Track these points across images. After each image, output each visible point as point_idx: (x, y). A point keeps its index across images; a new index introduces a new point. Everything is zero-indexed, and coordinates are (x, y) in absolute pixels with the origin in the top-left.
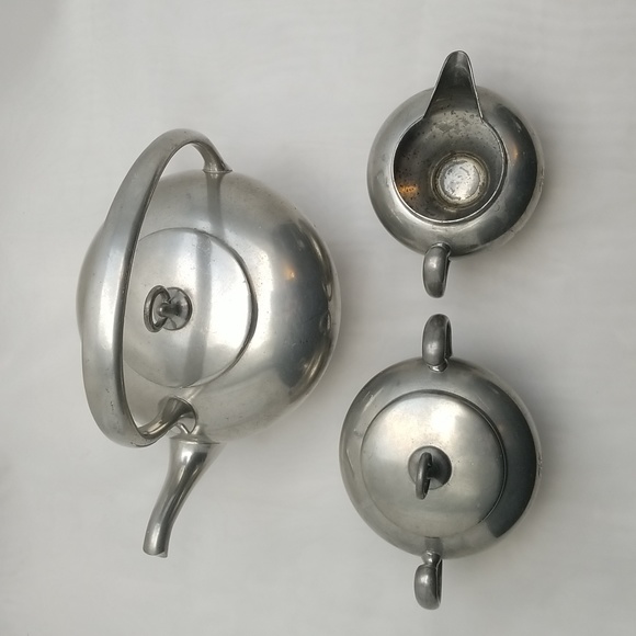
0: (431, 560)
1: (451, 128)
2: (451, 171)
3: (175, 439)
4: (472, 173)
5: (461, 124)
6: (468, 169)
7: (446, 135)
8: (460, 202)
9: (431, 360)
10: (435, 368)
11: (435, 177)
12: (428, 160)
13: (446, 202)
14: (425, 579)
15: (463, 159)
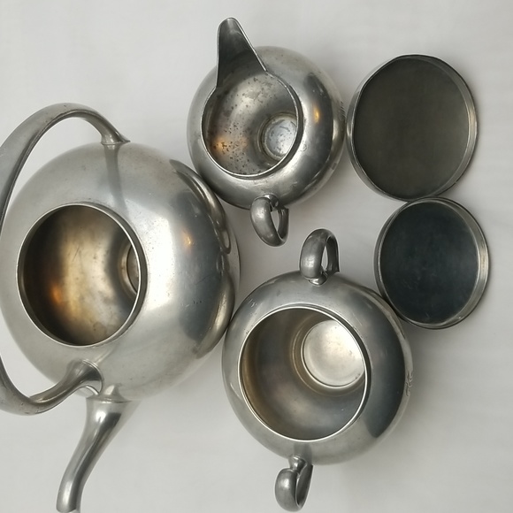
0: (296, 465)
1: (258, 94)
3: (91, 399)
4: (291, 128)
6: (287, 126)
7: (257, 101)
9: (309, 274)
10: (315, 281)
12: (249, 129)
14: (286, 483)
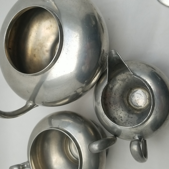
1: (126, 79)
2: (133, 96)
4: (142, 94)
5: (129, 76)
6: (140, 93)
7: (125, 82)
8: (142, 108)
11: (128, 100)
12: (122, 95)
13: (136, 109)
15: (136, 89)
